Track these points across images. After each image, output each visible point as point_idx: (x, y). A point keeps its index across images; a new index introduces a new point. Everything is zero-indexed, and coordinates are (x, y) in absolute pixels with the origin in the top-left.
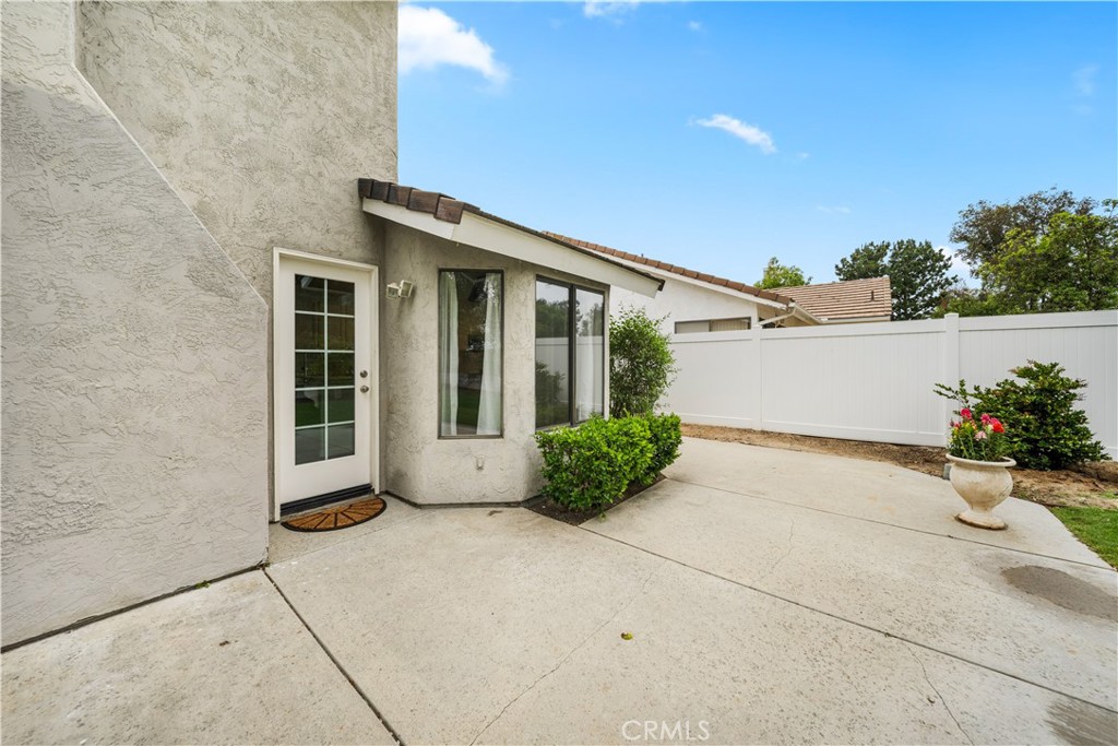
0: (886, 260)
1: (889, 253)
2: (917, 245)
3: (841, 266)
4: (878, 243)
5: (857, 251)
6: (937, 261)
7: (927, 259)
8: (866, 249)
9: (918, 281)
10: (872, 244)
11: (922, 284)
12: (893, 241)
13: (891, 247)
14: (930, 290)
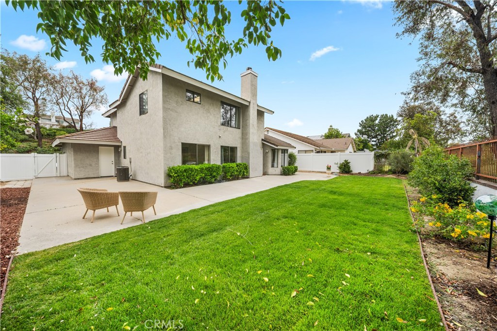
0: (377, 122)
1: (378, 119)
2: (388, 116)
3: (361, 123)
4: (375, 115)
5: (367, 118)
6: (395, 122)
7: (391, 121)
8: (370, 117)
9: (388, 129)
10: (372, 115)
11: (389, 131)
12: (380, 114)
13: (379, 117)
14: (392, 132)
